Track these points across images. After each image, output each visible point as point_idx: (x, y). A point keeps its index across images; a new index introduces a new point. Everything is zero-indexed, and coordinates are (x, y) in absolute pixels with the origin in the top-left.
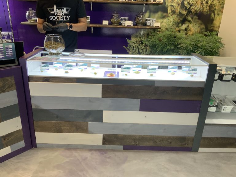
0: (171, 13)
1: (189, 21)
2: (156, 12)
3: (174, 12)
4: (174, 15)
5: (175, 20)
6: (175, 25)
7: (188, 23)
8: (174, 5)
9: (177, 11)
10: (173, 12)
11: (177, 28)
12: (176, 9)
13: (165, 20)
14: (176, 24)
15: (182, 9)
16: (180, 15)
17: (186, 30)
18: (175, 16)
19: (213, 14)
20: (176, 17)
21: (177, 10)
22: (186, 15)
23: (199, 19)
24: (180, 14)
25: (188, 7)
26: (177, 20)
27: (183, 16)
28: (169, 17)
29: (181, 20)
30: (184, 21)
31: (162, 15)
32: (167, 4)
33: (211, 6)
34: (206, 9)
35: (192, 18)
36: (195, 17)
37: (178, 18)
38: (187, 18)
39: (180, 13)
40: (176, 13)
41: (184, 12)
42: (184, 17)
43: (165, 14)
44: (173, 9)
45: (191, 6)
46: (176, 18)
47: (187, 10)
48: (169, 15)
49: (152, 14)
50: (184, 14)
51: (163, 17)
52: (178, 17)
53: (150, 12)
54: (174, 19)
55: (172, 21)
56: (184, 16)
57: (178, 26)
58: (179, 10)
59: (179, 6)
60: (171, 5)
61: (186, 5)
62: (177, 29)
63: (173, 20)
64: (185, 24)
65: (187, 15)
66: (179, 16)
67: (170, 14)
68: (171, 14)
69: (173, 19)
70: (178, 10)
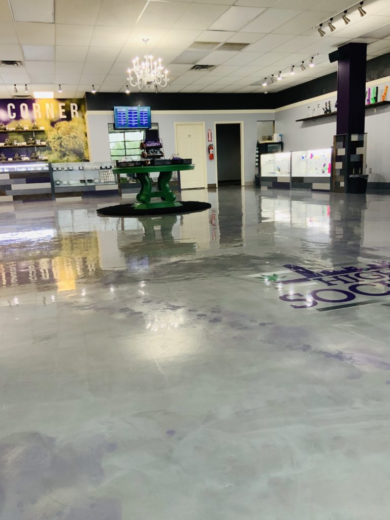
1: (68, 155)
2: (44, 151)
3: (56, 150)
9: (58, 149)
13: (52, 155)
14: (59, 157)
15: (61, 148)
17: (67, 160)
20: (58, 153)
23: (74, 153)
24: (61, 151)
26: (60, 155)
29: (62, 155)
30: (64, 155)
31: (49, 152)
33: (79, 145)
34: (77, 147)
35: (69, 153)
36: (71, 152)
40: (58, 151)
41: (63, 150)
43: (51, 152)
44: (55, 148)
45: (67, 145)
47: (65, 149)
48: (54, 152)
49: (42, 152)
51: (50, 154)
52: (60, 153)
53: (40, 151)
56: (63, 152)
59: (59, 146)
60: (54, 146)
61: (63, 146)
63: (57, 155)
64: (65, 157)
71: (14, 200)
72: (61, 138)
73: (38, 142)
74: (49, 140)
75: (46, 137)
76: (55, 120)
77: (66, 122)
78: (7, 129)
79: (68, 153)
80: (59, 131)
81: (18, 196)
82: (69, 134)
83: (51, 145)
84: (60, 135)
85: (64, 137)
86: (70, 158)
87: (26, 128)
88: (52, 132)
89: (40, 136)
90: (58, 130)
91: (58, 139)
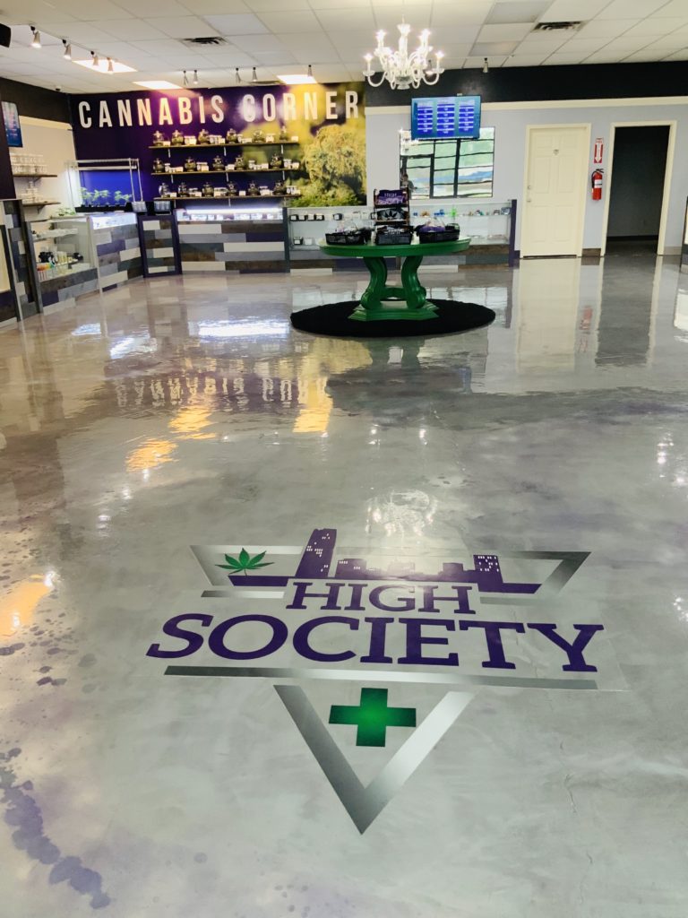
0: (314, 179)
1: (335, 187)
3: (316, 178)
5: (319, 187)
12: (319, 174)
14: (321, 190)
15: (325, 173)
16: (323, 180)
17: (333, 197)
18: (318, 182)
19: (359, 177)
23: (346, 183)
25: (331, 171)
26: (322, 186)
28: (312, 183)
29: (325, 186)
33: (355, 168)
34: (351, 172)
35: (338, 183)
36: (341, 181)
37: (322, 184)
38: (333, 183)
39: (323, 178)
40: (319, 179)
41: (328, 177)
43: (307, 180)
44: (315, 174)
45: (334, 169)
46: (319, 184)
47: (331, 175)
50: (328, 179)
51: (306, 184)
53: (291, 180)
56: (328, 181)
57: (324, 193)
59: (321, 171)
63: (317, 186)
65: (332, 180)
66: (322, 182)
67: (312, 180)
70: (321, 175)
71: (227, 269)
72: (325, 155)
73: (288, 164)
74: (306, 159)
75: (300, 154)
76: (317, 123)
77: (336, 126)
78: (240, 140)
79: (335, 183)
80: (323, 143)
81: (233, 263)
82: (339, 148)
83: (309, 168)
84: (326, 151)
85: (331, 154)
86: (338, 191)
87: (270, 139)
88: (313, 146)
89: (292, 153)
90: (321, 141)
91: (321, 157)
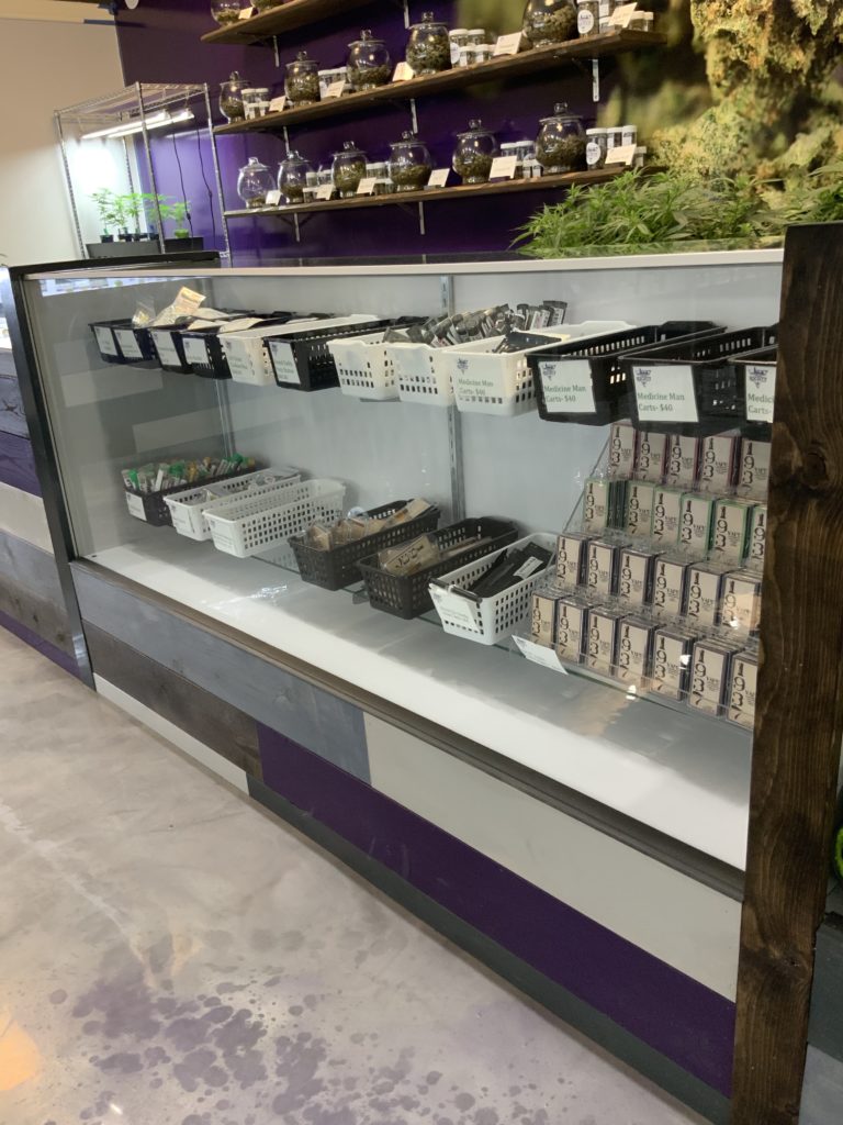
0: (725, 78)
1: (835, 109)
2: (648, 89)
4: (740, 89)
5: (749, 119)
6: (751, 145)
7: (826, 120)
8: (737, 25)
9: (757, 63)
10: (732, 73)
11: (765, 161)
12: (750, 48)
13: (698, 127)
14: (755, 139)
15: (781, 39)
16: (773, 81)
18: (747, 93)
20: (752, 97)
21: (757, 54)
22: (812, 70)
24: (777, 75)
25: (818, 20)
26: (760, 112)
27: (791, 84)
28: (717, 104)
29: (779, 112)
30: (799, 113)
31: (680, 98)
32: (697, 32)
37: (764, 101)
38: (819, 92)
39: (773, 68)
40: (752, 76)
41: (799, 58)
42: (800, 87)
43: (694, 92)
44: (734, 53)
46: (751, 106)
47: (813, 44)
48: (716, 92)
49: (631, 101)
50: (797, 72)
51: (687, 112)
52: (762, 96)
54: (744, 110)
55: (732, 124)
56: (796, 84)
57: (767, 153)
58: (764, 51)
59: (763, 28)
60: (723, 34)
61: (804, 13)
62: (766, 168)
63: (739, 119)
64: (807, 131)
65: (816, 71)
66: (767, 90)
67: (719, 85)
68: (724, 83)
69: (741, 115)
83: (706, 25)
